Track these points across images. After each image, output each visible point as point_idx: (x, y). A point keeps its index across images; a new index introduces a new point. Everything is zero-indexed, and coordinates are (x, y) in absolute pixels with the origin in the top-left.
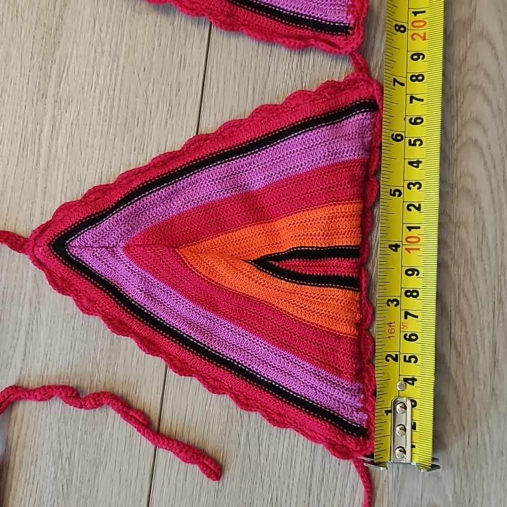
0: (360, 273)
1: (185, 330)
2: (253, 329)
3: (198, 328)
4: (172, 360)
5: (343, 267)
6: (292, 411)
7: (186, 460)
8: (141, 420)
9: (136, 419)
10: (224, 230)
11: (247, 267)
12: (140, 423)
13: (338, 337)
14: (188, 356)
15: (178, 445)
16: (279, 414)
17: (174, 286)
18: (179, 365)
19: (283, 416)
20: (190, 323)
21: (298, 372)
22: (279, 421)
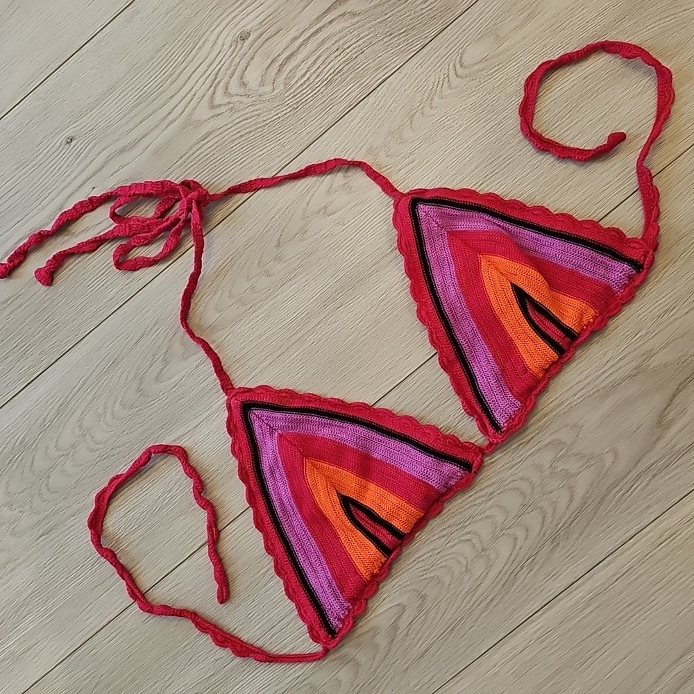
0: (395, 549)
1: (276, 505)
2: (314, 534)
3: (284, 509)
4: (257, 514)
5: (387, 538)
6: (302, 593)
7: (216, 578)
8: (215, 537)
9: (213, 533)
10: (340, 466)
11: (335, 498)
12: (213, 537)
13: (356, 572)
14: (267, 520)
15: (221, 567)
16: (293, 590)
17: (288, 477)
18: (259, 521)
19: (295, 593)
20: (282, 503)
21: (321, 574)
22: (290, 594)
